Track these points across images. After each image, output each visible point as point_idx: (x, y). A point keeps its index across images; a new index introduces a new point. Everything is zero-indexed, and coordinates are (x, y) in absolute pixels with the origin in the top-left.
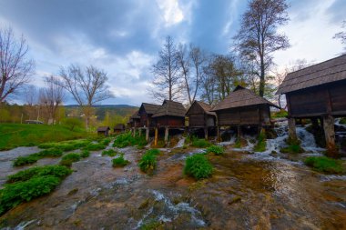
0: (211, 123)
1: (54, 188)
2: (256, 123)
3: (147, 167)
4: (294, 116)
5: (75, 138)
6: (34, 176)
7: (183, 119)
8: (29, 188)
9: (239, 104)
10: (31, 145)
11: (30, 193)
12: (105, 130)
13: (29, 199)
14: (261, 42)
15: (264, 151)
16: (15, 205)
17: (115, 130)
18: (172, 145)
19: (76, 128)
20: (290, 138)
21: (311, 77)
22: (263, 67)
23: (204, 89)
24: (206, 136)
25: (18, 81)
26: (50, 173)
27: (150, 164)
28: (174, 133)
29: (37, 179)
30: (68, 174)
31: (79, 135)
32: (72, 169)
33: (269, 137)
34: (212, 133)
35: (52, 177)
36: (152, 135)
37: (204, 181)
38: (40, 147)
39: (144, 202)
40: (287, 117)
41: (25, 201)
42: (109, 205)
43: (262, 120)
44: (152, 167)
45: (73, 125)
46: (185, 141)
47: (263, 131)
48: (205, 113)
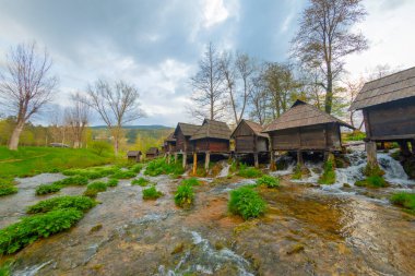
0: (262, 147)
1: (75, 223)
2: (322, 148)
3: (184, 201)
4: (374, 138)
5: (103, 164)
6: (55, 208)
7: (227, 142)
8: (47, 222)
9: (298, 124)
10: (55, 171)
11: (48, 228)
12: (136, 154)
13: (46, 235)
14: (327, 45)
15: (332, 183)
16: (31, 242)
17: (148, 155)
18: (214, 173)
20: (368, 168)
22: (330, 76)
24: (257, 163)
25: (42, 99)
26: (72, 205)
27: (187, 197)
28: (216, 158)
29: (57, 212)
30: (91, 207)
31: (107, 160)
32: (97, 200)
33: (339, 166)
34: (264, 159)
35: (73, 210)
36: (190, 161)
37: (254, 222)
38: (65, 174)
39: (178, 245)
40: (364, 140)
41: (42, 237)
42: (137, 247)
44: (189, 201)
45: (100, 149)
46: (230, 170)
47: (331, 158)
48: (255, 136)
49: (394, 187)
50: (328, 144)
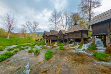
0: (66, 37)
2: (80, 38)
4: (94, 35)
9: (74, 31)
10: (17, 44)
12: (37, 40)
17: (41, 40)
19: (31, 39)
20: (92, 44)
21: (102, 17)
23: (68, 26)
24: (64, 42)
31: (31, 41)
33: (85, 43)
34: (66, 41)
36: (47, 42)
38: (19, 45)
43: (82, 36)
44: (37, 54)
46: (57, 44)
47: (82, 41)
48: (63, 34)
49: (99, 50)
50: (82, 37)
